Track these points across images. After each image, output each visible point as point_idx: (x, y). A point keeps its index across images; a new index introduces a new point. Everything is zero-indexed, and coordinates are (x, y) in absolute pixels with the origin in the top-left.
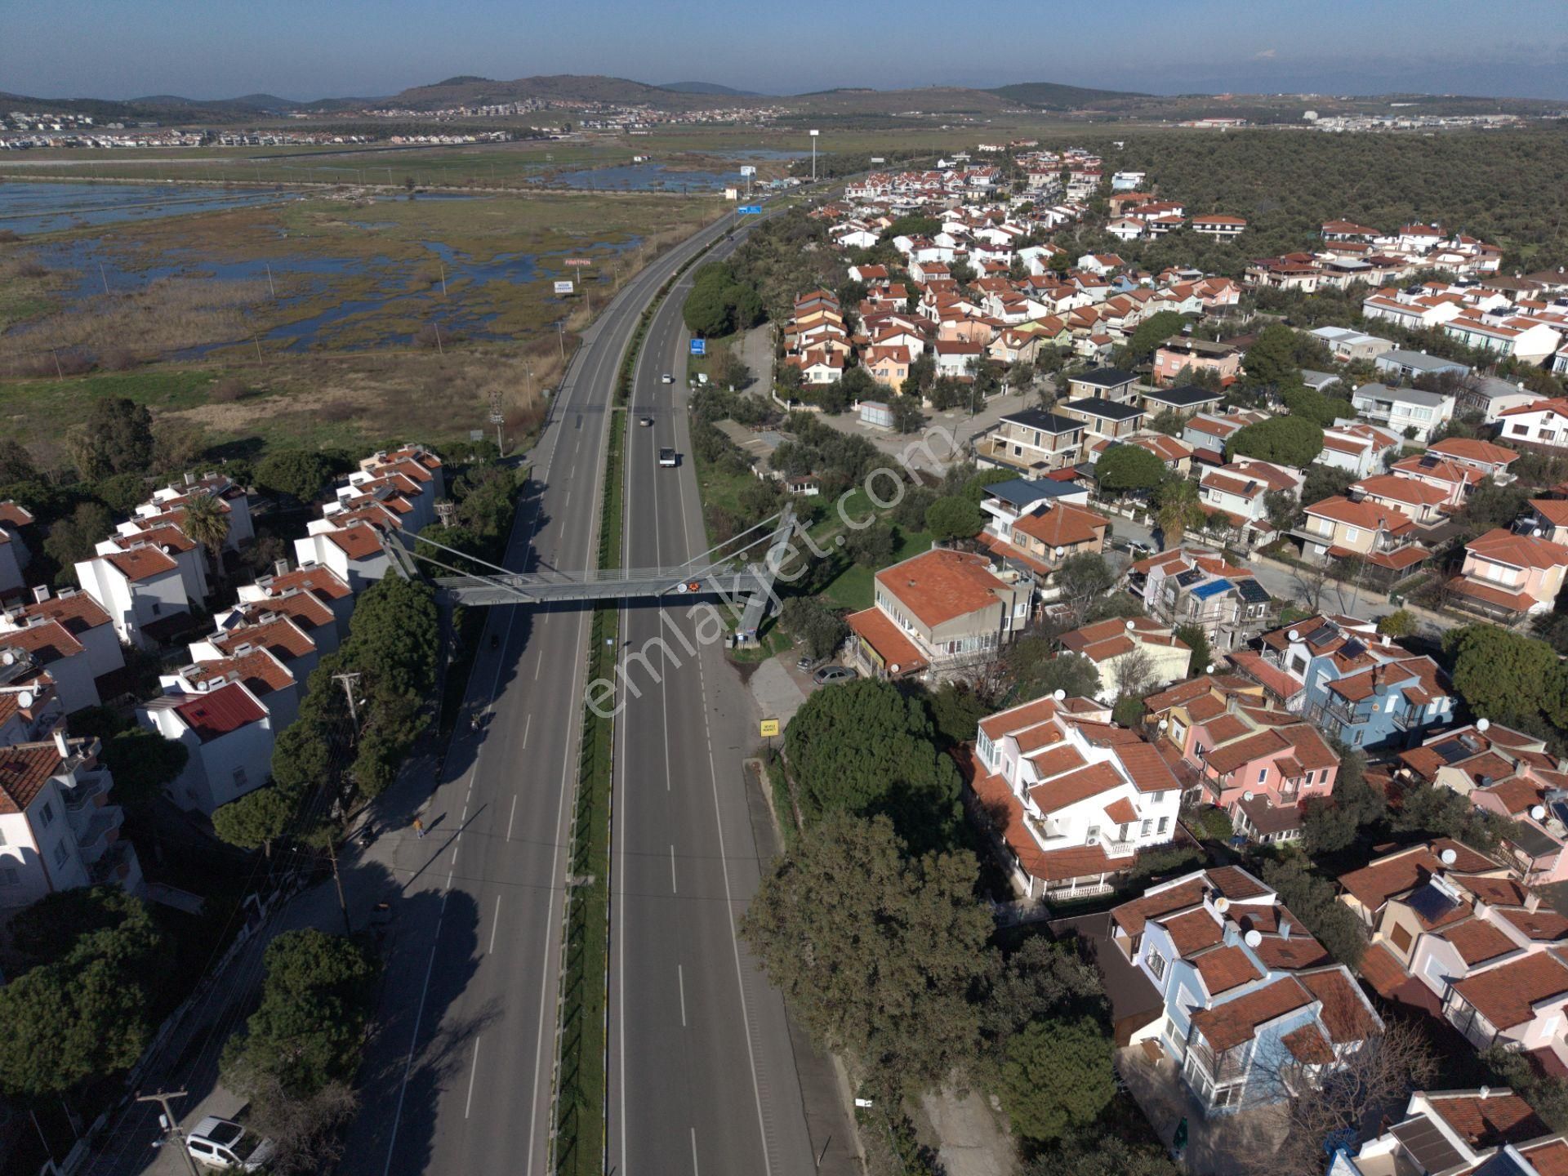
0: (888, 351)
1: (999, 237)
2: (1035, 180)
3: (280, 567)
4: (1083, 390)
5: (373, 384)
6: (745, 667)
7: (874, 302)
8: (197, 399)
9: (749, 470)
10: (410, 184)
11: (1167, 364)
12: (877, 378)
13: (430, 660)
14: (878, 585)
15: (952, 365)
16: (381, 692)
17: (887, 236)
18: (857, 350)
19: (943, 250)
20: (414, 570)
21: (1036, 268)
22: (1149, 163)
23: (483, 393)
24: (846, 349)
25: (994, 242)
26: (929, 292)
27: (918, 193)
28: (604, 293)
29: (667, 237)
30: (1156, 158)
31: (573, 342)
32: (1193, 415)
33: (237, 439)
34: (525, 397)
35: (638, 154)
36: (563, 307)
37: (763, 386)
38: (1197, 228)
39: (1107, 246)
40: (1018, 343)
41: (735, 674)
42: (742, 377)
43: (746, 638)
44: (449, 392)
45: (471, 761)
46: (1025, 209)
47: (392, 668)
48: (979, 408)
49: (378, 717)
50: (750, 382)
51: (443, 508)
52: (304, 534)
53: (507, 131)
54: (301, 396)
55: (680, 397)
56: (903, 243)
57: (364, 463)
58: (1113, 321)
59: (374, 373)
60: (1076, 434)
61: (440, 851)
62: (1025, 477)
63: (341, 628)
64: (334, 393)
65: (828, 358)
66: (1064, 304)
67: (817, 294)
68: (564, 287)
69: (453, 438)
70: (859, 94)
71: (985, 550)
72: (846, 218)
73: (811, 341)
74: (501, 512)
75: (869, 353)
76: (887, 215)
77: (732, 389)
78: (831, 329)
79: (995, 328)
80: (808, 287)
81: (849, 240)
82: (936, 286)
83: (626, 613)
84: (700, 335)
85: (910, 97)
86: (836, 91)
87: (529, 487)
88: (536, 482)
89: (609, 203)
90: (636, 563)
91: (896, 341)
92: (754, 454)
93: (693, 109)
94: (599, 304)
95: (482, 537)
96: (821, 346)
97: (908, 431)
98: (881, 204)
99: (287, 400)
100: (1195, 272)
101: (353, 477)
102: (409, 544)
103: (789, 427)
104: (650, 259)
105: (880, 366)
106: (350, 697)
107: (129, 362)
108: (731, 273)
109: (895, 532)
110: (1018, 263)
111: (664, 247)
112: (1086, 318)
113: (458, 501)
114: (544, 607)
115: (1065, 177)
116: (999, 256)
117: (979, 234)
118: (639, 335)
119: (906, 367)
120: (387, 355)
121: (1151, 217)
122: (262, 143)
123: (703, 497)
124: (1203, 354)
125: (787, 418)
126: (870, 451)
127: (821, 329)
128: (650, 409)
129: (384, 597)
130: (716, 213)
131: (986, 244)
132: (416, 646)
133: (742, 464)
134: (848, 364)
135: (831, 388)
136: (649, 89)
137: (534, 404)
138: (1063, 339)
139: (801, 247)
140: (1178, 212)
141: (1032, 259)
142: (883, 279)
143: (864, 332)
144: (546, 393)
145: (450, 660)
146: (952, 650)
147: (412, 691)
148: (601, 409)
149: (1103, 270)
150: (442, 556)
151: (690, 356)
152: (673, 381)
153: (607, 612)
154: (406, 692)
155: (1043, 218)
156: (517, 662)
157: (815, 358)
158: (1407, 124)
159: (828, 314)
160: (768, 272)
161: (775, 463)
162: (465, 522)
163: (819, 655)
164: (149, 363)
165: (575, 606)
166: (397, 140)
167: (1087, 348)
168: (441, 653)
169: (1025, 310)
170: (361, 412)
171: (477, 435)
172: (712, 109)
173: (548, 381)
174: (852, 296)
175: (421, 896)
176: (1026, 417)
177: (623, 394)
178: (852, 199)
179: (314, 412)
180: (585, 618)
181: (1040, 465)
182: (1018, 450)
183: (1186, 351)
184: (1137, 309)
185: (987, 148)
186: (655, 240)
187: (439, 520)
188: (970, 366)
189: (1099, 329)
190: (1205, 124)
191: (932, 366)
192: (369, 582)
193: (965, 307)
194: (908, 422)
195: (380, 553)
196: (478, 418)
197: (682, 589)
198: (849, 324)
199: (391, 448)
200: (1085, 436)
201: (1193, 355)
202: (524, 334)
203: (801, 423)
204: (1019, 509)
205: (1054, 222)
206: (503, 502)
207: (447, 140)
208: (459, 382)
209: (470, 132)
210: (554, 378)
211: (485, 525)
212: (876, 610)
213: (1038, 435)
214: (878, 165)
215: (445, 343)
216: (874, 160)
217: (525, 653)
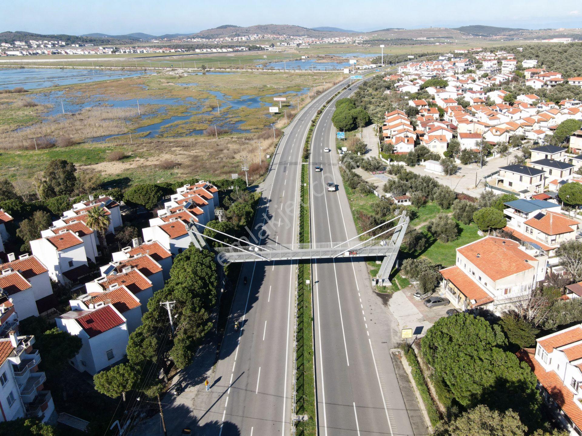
0: (436, 137)
1: (476, 87)
2: (486, 65)
3: (135, 241)
4: (538, 156)
5: (185, 152)
6: (385, 297)
7: (422, 116)
8: (101, 159)
9: (373, 193)
10: (204, 68)
11: (577, 143)
12: (432, 150)
13: (212, 293)
14: (459, 255)
15: (468, 144)
16: (186, 311)
17: (422, 88)
18: (419, 136)
19: (451, 92)
20: (204, 244)
21: (499, 101)
22: (537, 56)
23: (238, 157)
24: (415, 137)
25: (474, 90)
26: (449, 111)
27: (433, 71)
28: (293, 112)
29: (320, 88)
30: (540, 54)
31: (280, 134)
33: (117, 178)
34: (258, 158)
35: (303, 56)
36: (273, 118)
37: (374, 154)
38: (571, 83)
39: (529, 91)
40: (498, 133)
41: (379, 300)
42: (364, 149)
43: (383, 281)
44: (222, 156)
46: (485, 76)
47: (193, 298)
48: (484, 163)
49: (184, 324)
50: (367, 152)
51: (219, 213)
52: (148, 225)
53: (246, 47)
54: (150, 159)
55: (334, 157)
56: (431, 90)
57: (179, 190)
58: (542, 124)
59: (186, 147)
60: (541, 176)
62: (518, 197)
63: (166, 274)
64: (166, 157)
65: (406, 140)
66: (516, 116)
67: (396, 112)
68: (274, 110)
69: (223, 177)
70: (399, 31)
71: (511, 236)
72: (401, 80)
73: (396, 133)
74: (248, 213)
75: (426, 137)
76: (420, 78)
77: (359, 153)
78: (405, 127)
79: (486, 126)
80: (390, 109)
81: (404, 90)
82: (453, 109)
83: (315, 266)
84: (341, 130)
85: (421, 32)
87: (261, 201)
88: (265, 198)
89: (292, 75)
90: (319, 240)
91: (439, 133)
92: (375, 185)
93: (326, 37)
94: (291, 117)
95: (238, 226)
96: (402, 135)
97: (451, 174)
98: (416, 75)
99: (142, 160)
100: (577, 101)
101: (173, 197)
102: (201, 230)
103: (390, 173)
104: (313, 98)
105: (433, 144)
106: (169, 313)
107: (71, 143)
108: (353, 103)
109: (457, 225)
110: (488, 98)
111: (319, 93)
112: (529, 122)
113: (226, 208)
114: (271, 263)
115: (499, 63)
116: (478, 95)
117: (466, 86)
118: (311, 130)
119: (446, 145)
120: (191, 139)
121: (546, 78)
122: (139, 52)
123: (351, 206)
125: (388, 168)
126: (435, 185)
127: (401, 127)
128: (320, 164)
129: (188, 258)
130: (341, 78)
131: (471, 90)
132: (205, 285)
133: (369, 191)
134: (416, 143)
135: (410, 154)
136: (308, 30)
137: (262, 161)
138: (520, 132)
139: (383, 92)
140: (559, 76)
141: (496, 97)
142: (425, 106)
143: (420, 129)
144: (268, 156)
145: (222, 290)
146: (506, 292)
147: (203, 310)
148: (296, 164)
149: (531, 101)
150: (218, 236)
151: (337, 139)
152: (330, 151)
153: (306, 265)
154: (199, 311)
155: (495, 80)
156: (258, 292)
157: (399, 140)
159: (403, 121)
160: (370, 103)
161: (386, 190)
162: (229, 219)
163: (426, 291)
164: (79, 143)
165: (288, 262)
166: (197, 51)
167: (532, 136)
168: (218, 288)
169: (498, 119)
170: (179, 165)
171: (235, 176)
173: (269, 151)
174: (412, 113)
176: (511, 168)
177: (306, 157)
178: (403, 73)
179: (156, 166)
180: (294, 269)
181: (525, 191)
182: (510, 184)
184: (554, 118)
185: (460, 52)
186: (315, 89)
187: (217, 218)
188: (477, 144)
189: (536, 127)
191: (458, 144)
192: (181, 250)
193: (470, 118)
194: (451, 171)
195: (187, 235)
196: (236, 168)
197: (347, 255)
198: (414, 125)
199: (193, 182)
200: (545, 178)
202: (256, 130)
203: (397, 171)
204: (527, 214)
205: (500, 82)
206: (248, 208)
207: (220, 50)
208: (225, 151)
209: (230, 47)
210: (272, 149)
211: (240, 220)
212: (458, 268)
213: (521, 177)
214: (410, 59)
215: (219, 134)
216: (409, 57)
217: (262, 287)
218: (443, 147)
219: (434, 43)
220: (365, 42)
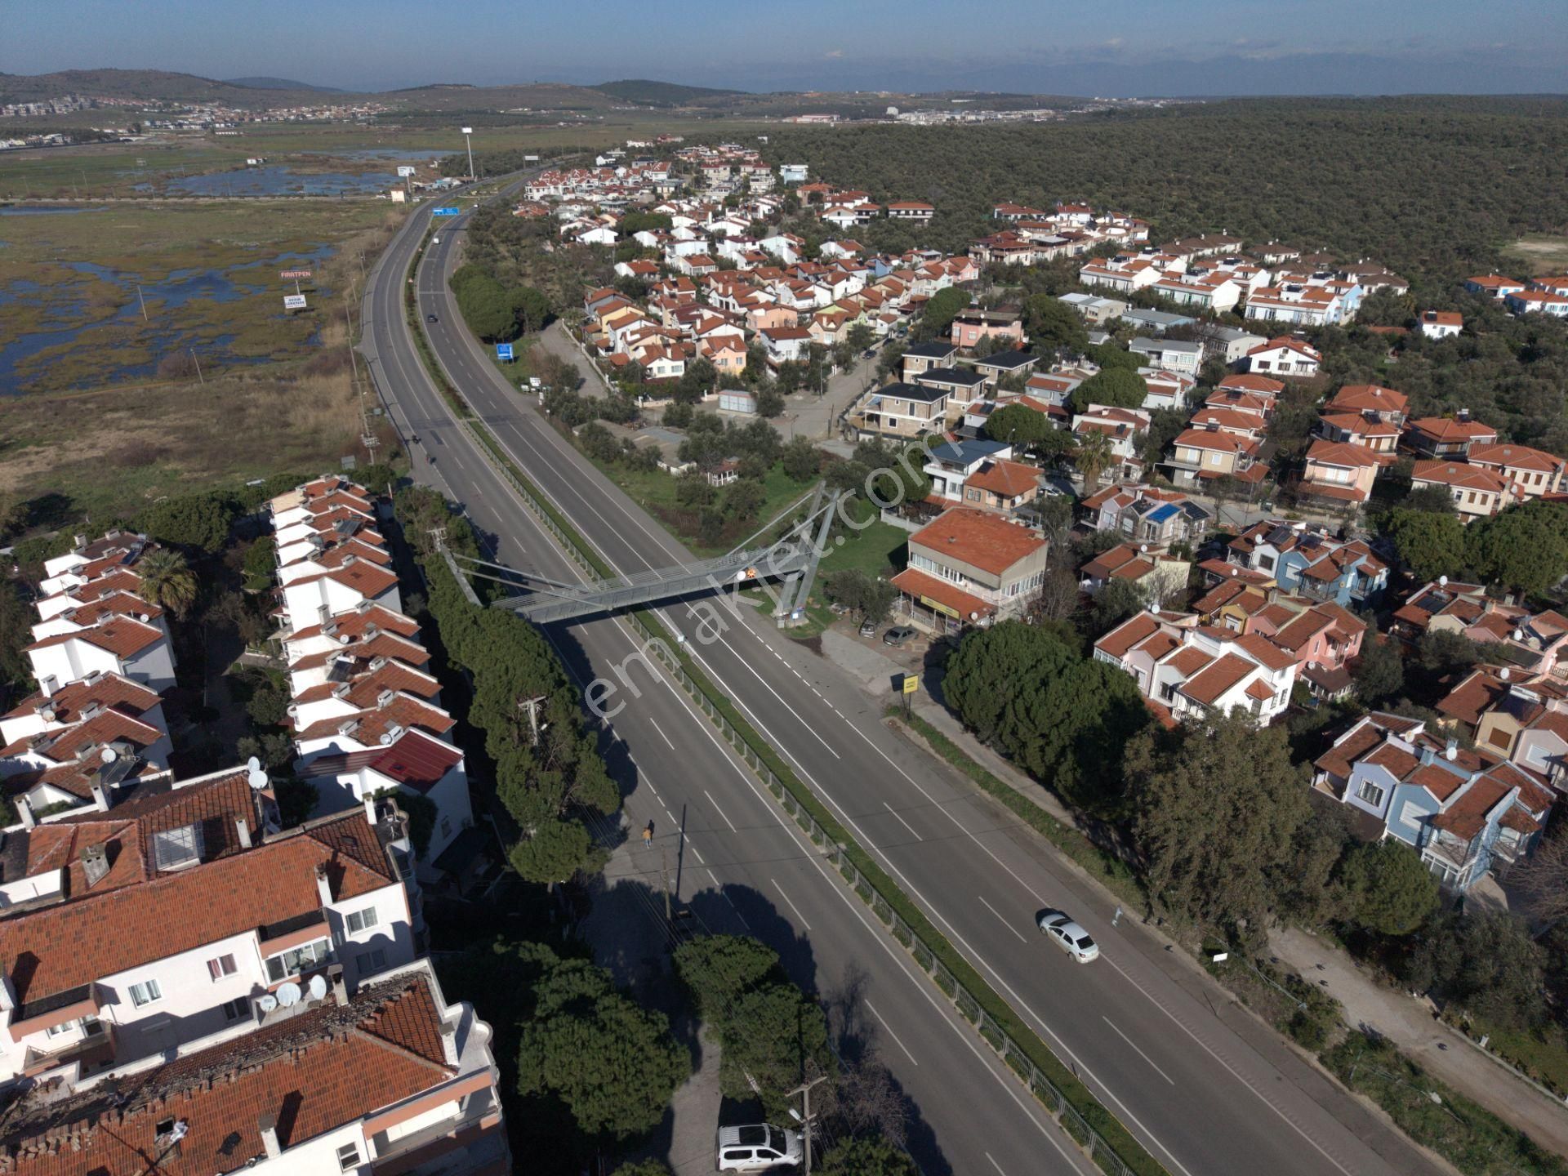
0: (719, 342)
2: (712, 174)
4: (919, 364)
5: (148, 422)
6: (810, 642)
11: (966, 335)
12: (721, 369)
15: (785, 351)
17: (623, 232)
19: (689, 241)
21: (790, 257)
22: (800, 156)
25: (729, 233)
32: (1027, 374)
35: (251, 157)
38: (894, 214)
40: (832, 326)
41: (805, 649)
42: (576, 379)
45: (635, 771)
50: (580, 382)
53: (64, 133)
54: (66, 444)
56: (646, 239)
58: (894, 301)
61: (680, 855)
64: (106, 437)
65: (669, 351)
67: (607, 290)
68: (295, 301)
70: (458, 90)
73: (637, 336)
76: (604, 212)
78: (644, 323)
81: (588, 238)
85: (514, 93)
86: (432, 87)
88: (449, 500)
89: (260, 210)
91: (722, 331)
93: (276, 106)
97: (775, 414)
100: (933, 252)
105: (717, 357)
110: (765, 253)
115: (735, 170)
116: (750, 246)
119: (743, 355)
120: (135, 389)
123: (631, 496)
124: (993, 323)
127: (637, 325)
133: (644, 461)
135: (686, 379)
136: (219, 85)
138: (863, 319)
140: (866, 200)
141: (782, 248)
142: (654, 274)
143: (674, 325)
144: (378, 412)
148: (450, 422)
149: (848, 255)
151: (497, 363)
155: (756, 210)
158: (972, 118)
159: (630, 310)
161: (682, 456)
163: (877, 620)
167: (879, 328)
169: (812, 296)
170: (161, 453)
171: (349, 462)
172: (298, 106)
175: (699, 898)
177: (459, 406)
178: (541, 199)
179: (101, 460)
182: (893, 422)
183: (979, 322)
184: (908, 289)
185: (637, 144)
188: (802, 350)
189: (884, 309)
190: (805, 119)
191: (764, 352)
193: (758, 296)
201: (985, 325)
202: (286, 355)
203: (680, 416)
204: (963, 468)
205: (764, 213)
209: (16, 134)
212: (913, 571)
213: (912, 406)
214: (530, 163)
215: (208, 368)
216: (528, 158)
217: (592, 664)
218: (739, 360)
219: (555, 122)
220: (383, 118)
